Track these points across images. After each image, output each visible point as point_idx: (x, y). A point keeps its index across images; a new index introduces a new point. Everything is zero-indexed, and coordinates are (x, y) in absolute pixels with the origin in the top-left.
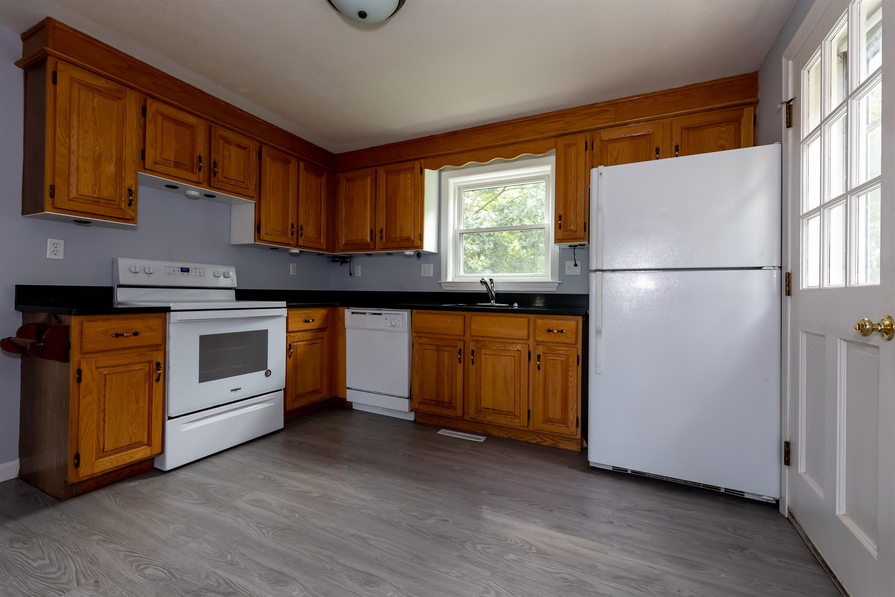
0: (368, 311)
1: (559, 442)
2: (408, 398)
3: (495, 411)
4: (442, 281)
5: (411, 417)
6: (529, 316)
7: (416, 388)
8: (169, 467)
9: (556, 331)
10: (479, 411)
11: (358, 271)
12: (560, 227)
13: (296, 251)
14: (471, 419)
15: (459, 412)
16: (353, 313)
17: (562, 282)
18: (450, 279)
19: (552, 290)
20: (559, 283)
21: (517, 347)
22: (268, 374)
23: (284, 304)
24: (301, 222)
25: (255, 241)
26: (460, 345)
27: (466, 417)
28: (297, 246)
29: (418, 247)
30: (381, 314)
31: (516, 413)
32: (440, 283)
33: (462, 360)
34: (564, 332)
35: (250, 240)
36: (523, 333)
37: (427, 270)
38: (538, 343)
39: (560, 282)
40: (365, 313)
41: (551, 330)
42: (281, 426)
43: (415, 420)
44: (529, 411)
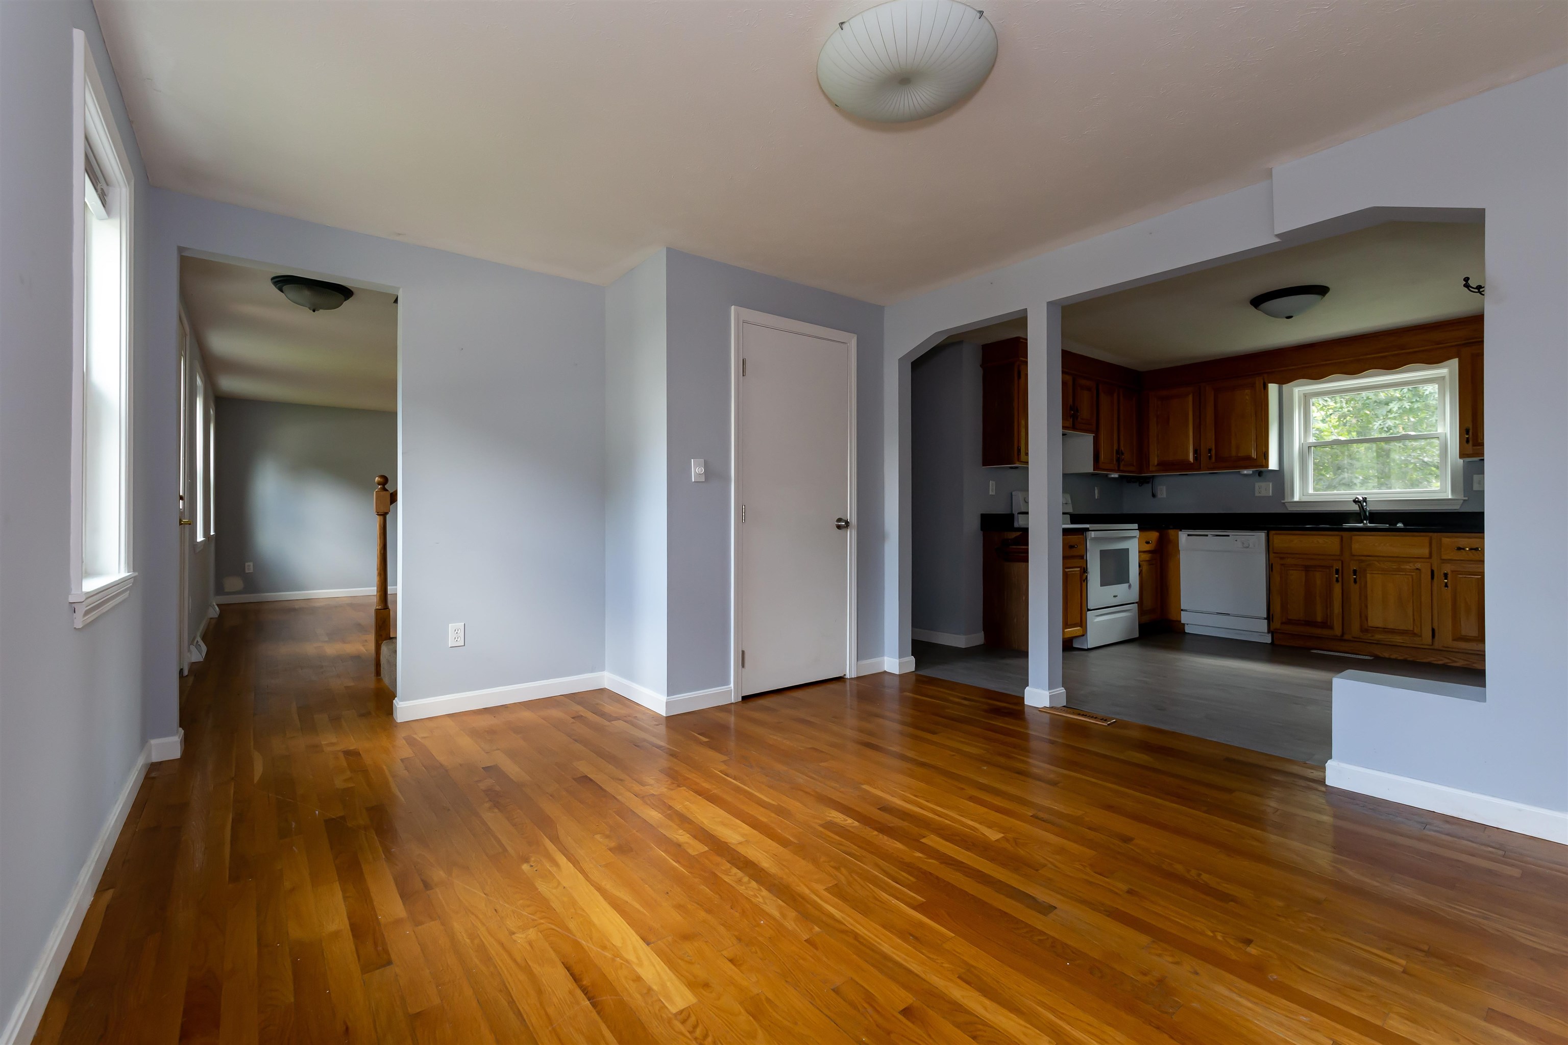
0: (1209, 532)
1: (1474, 663)
2: (1265, 619)
3: (1386, 630)
4: (1286, 500)
5: (1268, 639)
6: (1431, 534)
7: (1277, 608)
8: (1090, 645)
9: (1467, 549)
10: (1365, 630)
11: (1162, 492)
12: (1468, 441)
13: (1115, 475)
14: (1355, 638)
15: (1338, 631)
16: (1189, 535)
17: (1468, 498)
18: (1297, 498)
19: (1456, 507)
20: (1464, 500)
21: (1416, 565)
22: (1130, 586)
23: (1136, 526)
24: (1122, 448)
25: (1094, 470)
26: (1337, 565)
27: (1346, 637)
28: (1118, 470)
29: (1262, 466)
30: (1228, 536)
31: (1415, 631)
32: (1284, 503)
33: (1340, 579)
34: (1480, 549)
35: (1090, 469)
36: (1425, 551)
37: (1265, 489)
38: (1444, 561)
39: (1466, 498)
40: (1207, 535)
41: (1462, 547)
42: (1137, 635)
43: (1272, 643)
44: (1433, 630)
